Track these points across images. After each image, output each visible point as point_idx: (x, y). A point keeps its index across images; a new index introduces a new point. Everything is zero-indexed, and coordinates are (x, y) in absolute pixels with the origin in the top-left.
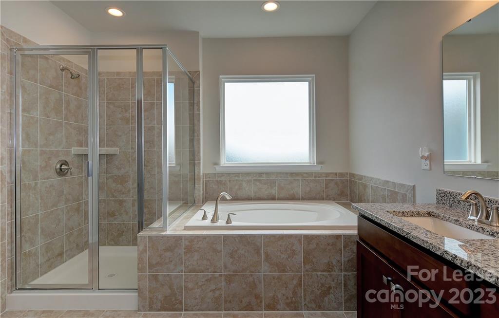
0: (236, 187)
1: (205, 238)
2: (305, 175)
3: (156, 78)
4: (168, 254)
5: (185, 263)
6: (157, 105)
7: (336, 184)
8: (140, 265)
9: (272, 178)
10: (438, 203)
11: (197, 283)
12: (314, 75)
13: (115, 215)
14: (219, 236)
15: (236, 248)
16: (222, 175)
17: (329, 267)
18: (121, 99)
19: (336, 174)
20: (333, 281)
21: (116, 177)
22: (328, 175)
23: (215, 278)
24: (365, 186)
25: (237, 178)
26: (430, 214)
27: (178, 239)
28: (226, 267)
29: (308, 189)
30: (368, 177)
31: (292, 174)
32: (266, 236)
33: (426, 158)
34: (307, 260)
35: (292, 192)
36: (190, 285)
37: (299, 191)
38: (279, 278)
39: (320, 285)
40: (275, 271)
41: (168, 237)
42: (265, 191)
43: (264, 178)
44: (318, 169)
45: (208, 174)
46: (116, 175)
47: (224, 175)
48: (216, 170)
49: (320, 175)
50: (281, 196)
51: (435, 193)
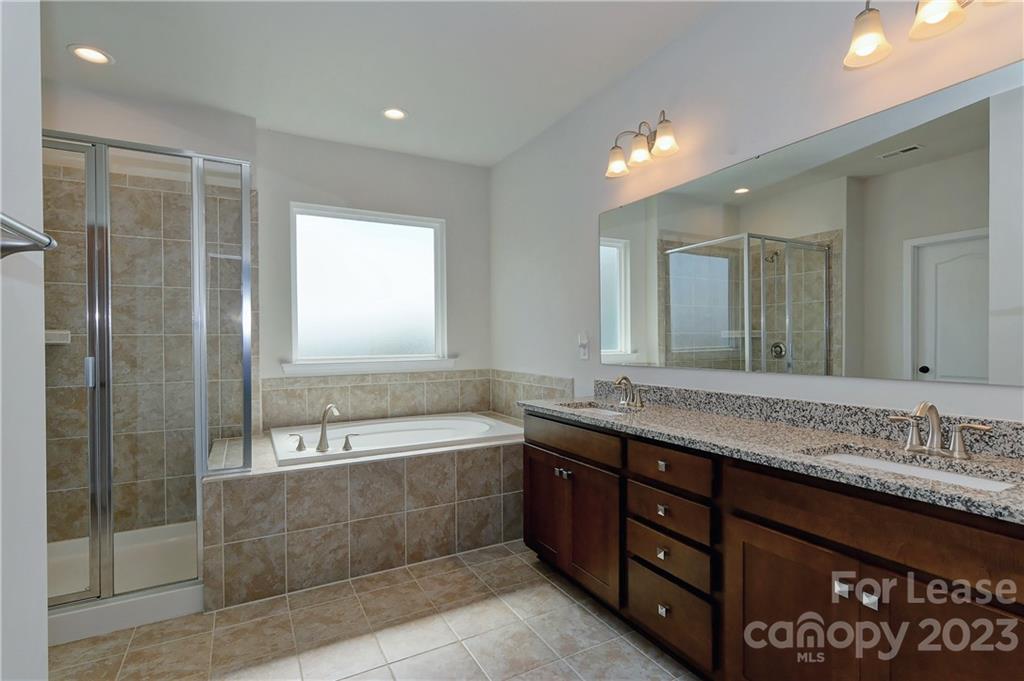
0: (322, 401)
1: (322, 473)
2: (432, 376)
3: (163, 192)
4: (259, 506)
5: (288, 515)
6: (165, 245)
7: (475, 386)
8: (208, 532)
9: (383, 381)
10: (596, 395)
11: (309, 544)
12: (443, 220)
13: (62, 475)
14: (344, 467)
15: (368, 482)
16: (296, 380)
17: (487, 489)
18: (76, 226)
19: (474, 372)
20: (491, 507)
21: (62, 393)
22: (463, 373)
23: (338, 530)
24: (514, 387)
25: (322, 385)
26: (590, 405)
27: (276, 479)
28: (353, 512)
29: (437, 397)
30: (518, 374)
31: (413, 375)
32: (410, 458)
33: (583, 346)
34: (461, 484)
35: (413, 403)
36: (298, 550)
37: (423, 400)
38: (427, 514)
39: (476, 514)
40: (422, 506)
41: (259, 479)
42: (370, 405)
43: (369, 382)
44: (450, 365)
45: (269, 379)
46: (63, 389)
47: (299, 381)
48: (284, 372)
49: (451, 374)
50: (397, 410)
51: (593, 385)
